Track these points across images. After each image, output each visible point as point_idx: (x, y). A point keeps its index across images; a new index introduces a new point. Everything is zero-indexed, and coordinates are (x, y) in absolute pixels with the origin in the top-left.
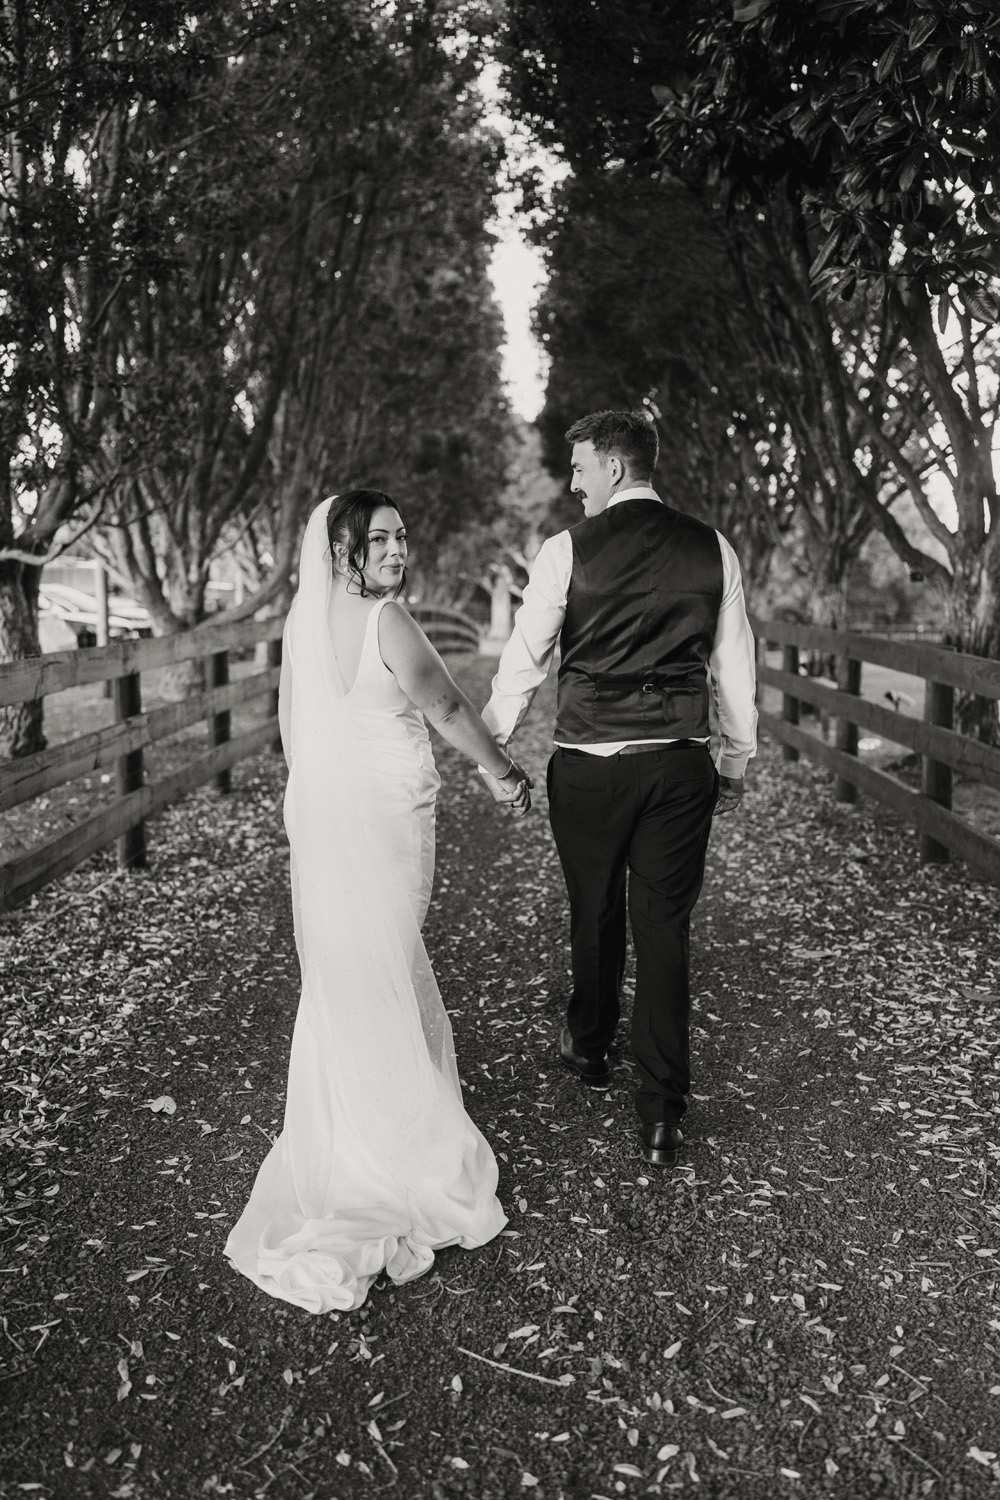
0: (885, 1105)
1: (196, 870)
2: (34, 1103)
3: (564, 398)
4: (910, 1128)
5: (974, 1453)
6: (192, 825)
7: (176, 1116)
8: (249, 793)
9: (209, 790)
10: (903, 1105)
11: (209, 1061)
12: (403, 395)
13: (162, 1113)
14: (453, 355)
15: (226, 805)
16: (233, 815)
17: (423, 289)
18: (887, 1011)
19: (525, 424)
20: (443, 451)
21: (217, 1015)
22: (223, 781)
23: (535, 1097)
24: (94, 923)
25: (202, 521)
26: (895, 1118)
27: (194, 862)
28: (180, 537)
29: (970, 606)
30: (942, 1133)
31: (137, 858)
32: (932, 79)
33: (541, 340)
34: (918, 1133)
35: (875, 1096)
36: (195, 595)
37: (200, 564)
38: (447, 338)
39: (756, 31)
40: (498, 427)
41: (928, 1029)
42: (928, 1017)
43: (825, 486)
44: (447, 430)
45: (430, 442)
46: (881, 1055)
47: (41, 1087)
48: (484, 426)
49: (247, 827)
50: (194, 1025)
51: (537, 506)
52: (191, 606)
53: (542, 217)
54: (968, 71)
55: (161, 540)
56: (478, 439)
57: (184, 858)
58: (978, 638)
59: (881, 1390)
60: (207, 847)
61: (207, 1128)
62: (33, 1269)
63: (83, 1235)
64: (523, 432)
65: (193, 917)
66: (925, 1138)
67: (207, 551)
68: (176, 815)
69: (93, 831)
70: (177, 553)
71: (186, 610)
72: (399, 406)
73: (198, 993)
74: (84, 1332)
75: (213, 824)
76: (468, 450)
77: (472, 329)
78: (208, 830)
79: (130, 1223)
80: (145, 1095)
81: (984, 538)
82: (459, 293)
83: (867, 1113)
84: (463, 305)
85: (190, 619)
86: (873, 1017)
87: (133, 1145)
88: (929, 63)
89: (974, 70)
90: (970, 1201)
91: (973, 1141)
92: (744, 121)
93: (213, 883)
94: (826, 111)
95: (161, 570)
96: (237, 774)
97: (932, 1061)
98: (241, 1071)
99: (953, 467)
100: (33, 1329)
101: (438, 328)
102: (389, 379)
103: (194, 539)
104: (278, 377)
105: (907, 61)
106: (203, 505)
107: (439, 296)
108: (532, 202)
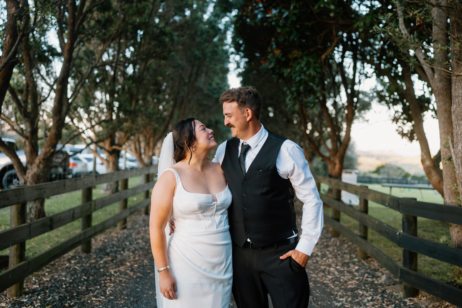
12: (203, 109)
17: (210, 85)
28: (148, 144)
29: (334, 167)
36: (150, 158)
37: (152, 151)
38: (216, 96)
39: (278, 56)
52: (149, 161)
53: (240, 71)
55: (142, 145)
58: (336, 175)
67: (154, 148)
70: (147, 148)
71: (147, 163)
81: (337, 152)
82: (220, 85)
85: (149, 164)
88: (305, 69)
92: (278, 69)
94: (290, 72)
101: (214, 93)
102: (200, 105)
103: (151, 144)
104: (174, 106)
105: (302, 68)
106: (154, 137)
107: (214, 85)
108: (238, 67)
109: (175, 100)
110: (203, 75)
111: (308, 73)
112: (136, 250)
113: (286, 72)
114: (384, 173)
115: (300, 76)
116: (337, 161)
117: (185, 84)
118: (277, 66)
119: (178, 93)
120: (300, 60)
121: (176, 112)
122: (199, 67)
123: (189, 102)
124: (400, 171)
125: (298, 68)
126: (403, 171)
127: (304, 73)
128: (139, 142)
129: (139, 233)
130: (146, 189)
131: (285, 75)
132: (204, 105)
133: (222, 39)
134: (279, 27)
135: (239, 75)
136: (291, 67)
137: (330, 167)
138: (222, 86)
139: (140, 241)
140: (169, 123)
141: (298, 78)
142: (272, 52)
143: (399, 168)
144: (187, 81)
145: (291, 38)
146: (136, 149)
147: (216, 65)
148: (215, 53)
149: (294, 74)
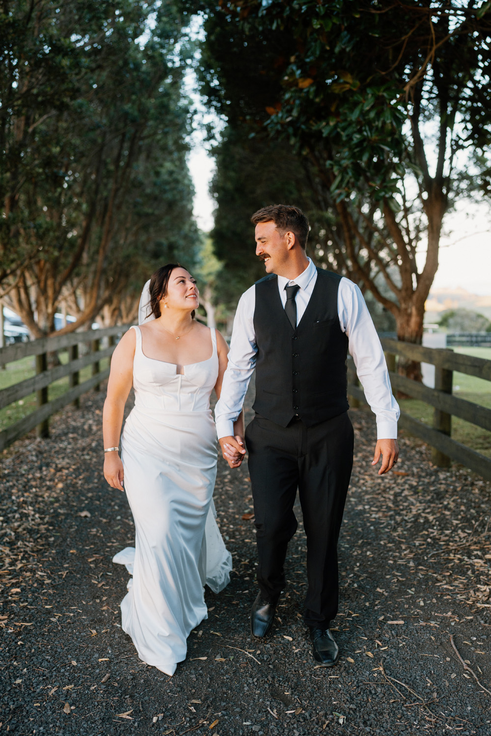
0: (360, 508)
1: (73, 438)
2: (33, 516)
3: (225, 223)
4: (368, 513)
5: (378, 590)
6: (65, 421)
7: (91, 517)
8: (88, 409)
9: (69, 407)
10: (367, 507)
11: (99, 501)
12: (146, 222)
13: (86, 517)
14: (171, 205)
15: (78, 413)
16: (83, 417)
17: (157, 174)
18: (364, 479)
19: (204, 234)
20: (165, 248)
21: (98, 487)
22: (76, 403)
23: (229, 508)
24: (34, 458)
25: (54, 283)
26: (364, 511)
27: (71, 435)
28: (43, 291)
29: (408, 322)
30: (380, 514)
31: (45, 434)
32: (374, 120)
33: (213, 197)
34: (371, 515)
35: (357, 505)
36: (51, 318)
37: (53, 304)
38: (169, 196)
39: (308, 92)
40: (192, 237)
41: (379, 484)
42: (379, 481)
43: (347, 268)
44: (167, 239)
45: (159, 245)
46: (360, 493)
47: (34, 510)
48: (186, 237)
49: (91, 422)
50: (89, 490)
51: (210, 274)
52: (49, 324)
53: (215, 143)
54: (386, 120)
55: (33, 292)
56: (182, 243)
57: (66, 434)
58: (412, 336)
59: (351, 578)
60: (75, 430)
61: (104, 520)
62: (53, 559)
63: (67, 550)
64: (203, 238)
65: (77, 455)
66: (374, 516)
67: (55, 299)
68: (57, 418)
69: (32, 419)
70: (42, 299)
71: (45, 327)
72: (145, 228)
73: (87, 480)
74: (78, 573)
75: (75, 420)
76: (177, 248)
77: (181, 192)
78: (73, 423)
79: (84, 546)
80: (77, 511)
81: (413, 292)
82: (175, 176)
83: (353, 510)
84: (177, 181)
85: (48, 330)
86: (358, 481)
87: (77, 526)
88: (372, 115)
89: (388, 119)
90: (387, 532)
91: (391, 516)
92: (304, 123)
93: (81, 443)
94: (336, 127)
95: (34, 307)
96: (81, 400)
97: (379, 494)
98: (113, 503)
99: (400, 262)
100: (60, 573)
101: (165, 191)
102: (139, 215)
103: (50, 292)
104: (90, 216)
105: (364, 114)
106: (54, 276)
107: (165, 177)
108: (211, 137)
109: (92, 205)
110: (143, 156)
111: (379, 124)
112: (18, 537)
113: (326, 128)
114: (456, 324)
115: (360, 131)
116: (414, 311)
117: (109, 174)
118: (303, 119)
119: (96, 192)
120: (358, 97)
121: (95, 229)
122: (133, 139)
123: (119, 207)
124: (481, 320)
125: (354, 116)
126: (487, 320)
127: (370, 123)
128: (26, 289)
129: (26, 488)
130: (39, 386)
131: (325, 132)
132: (147, 215)
133: (177, 84)
134: (317, 16)
135: (213, 152)
136: (337, 114)
137: (399, 322)
138: (179, 177)
139: (29, 510)
140: (82, 250)
141: (357, 137)
142: (295, 83)
143: (479, 316)
144: (112, 167)
145: (337, 50)
146: (20, 301)
147: (165, 134)
148: (164, 109)
149: (344, 129)
